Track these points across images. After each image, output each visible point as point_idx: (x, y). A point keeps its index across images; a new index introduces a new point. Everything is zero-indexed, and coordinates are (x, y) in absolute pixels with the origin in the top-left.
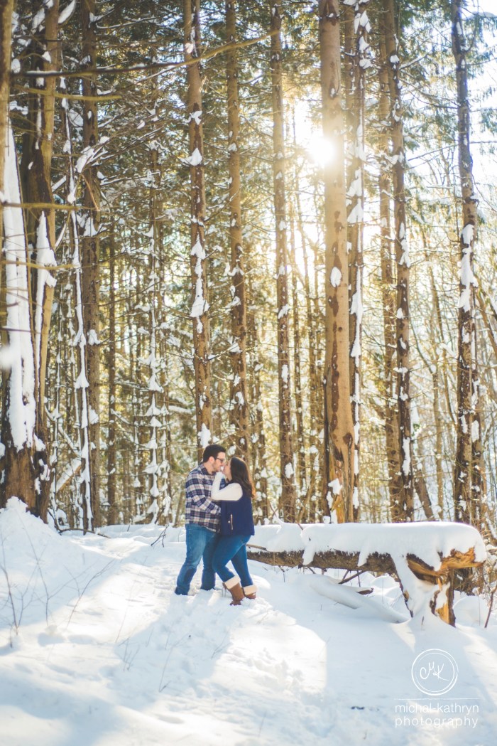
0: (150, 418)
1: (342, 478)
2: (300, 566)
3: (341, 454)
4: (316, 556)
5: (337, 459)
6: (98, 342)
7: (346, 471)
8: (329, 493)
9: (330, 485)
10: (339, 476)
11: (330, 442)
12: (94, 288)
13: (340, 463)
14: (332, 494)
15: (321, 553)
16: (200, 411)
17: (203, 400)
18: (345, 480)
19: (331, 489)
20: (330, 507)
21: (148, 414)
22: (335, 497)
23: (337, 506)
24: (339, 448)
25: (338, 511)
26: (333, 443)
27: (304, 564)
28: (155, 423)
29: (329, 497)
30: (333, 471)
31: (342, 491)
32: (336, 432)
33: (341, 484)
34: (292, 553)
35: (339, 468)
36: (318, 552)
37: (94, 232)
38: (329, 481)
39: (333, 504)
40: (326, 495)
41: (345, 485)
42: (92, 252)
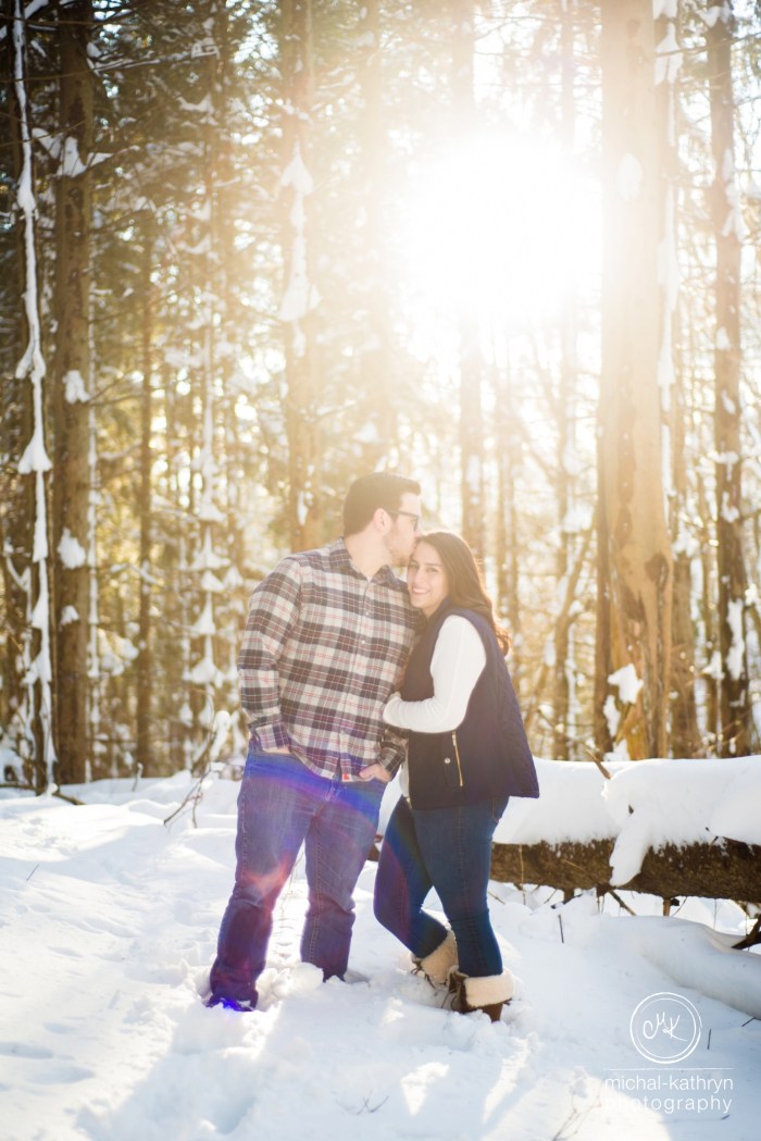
0: (202, 573)
1: (643, 663)
2: (604, 889)
3: (641, 606)
4: (651, 858)
5: (631, 615)
6: (84, 397)
7: (653, 646)
8: (611, 700)
9: (613, 679)
10: (634, 659)
11: (614, 575)
12: (79, 286)
13: (637, 628)
14: (618, 703)
15: (670, 850)
16: (300, 527)
17: (306, 503)
18: (649, 667)
19: (615, 690)
20: (613, 732)
21: (196, 566)
22: (624, 709)
23: (628, 732)
24: (634, 590)
25: (630, 743)
26: (620, 577)
27: (614, 881)
28: (210, 583)
29: (610, 709)
30: (619, 646)
31: (641, 696)
32: (627, 552)
33: (639, 676)
34: (566, 847)
35: (635, 639)
36: (657, 845)
37: (80, 168)
38: (610, 671)
39: (620, 725)
40: (603, 703)
41: (650, 682)
42: (75, 210)
